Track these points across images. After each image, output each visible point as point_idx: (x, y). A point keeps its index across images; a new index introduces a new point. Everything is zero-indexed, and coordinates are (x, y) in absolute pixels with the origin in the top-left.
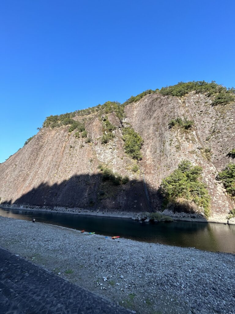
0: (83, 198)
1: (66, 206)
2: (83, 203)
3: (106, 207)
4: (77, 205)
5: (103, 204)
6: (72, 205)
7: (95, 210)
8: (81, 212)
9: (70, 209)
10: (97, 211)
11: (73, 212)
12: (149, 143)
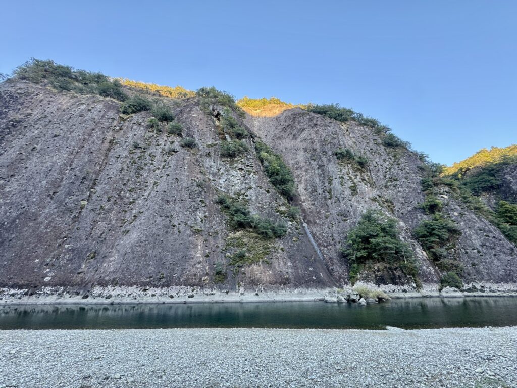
0: (193, 263)
1: (144, 284)
2: (195, 275)
3: (258, 281)
4: (179, 279)
5: (248, 275)
6: (164, 280)
7: (233, 288)
8: (196, 296)
9: (158, 291)
10: (240, 292)
11: (172, 297)
12: (301, 176)
